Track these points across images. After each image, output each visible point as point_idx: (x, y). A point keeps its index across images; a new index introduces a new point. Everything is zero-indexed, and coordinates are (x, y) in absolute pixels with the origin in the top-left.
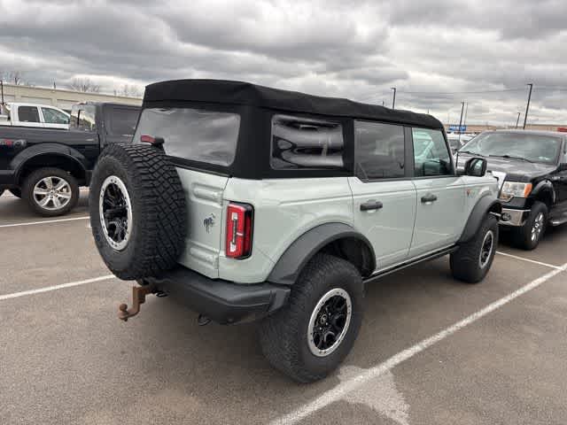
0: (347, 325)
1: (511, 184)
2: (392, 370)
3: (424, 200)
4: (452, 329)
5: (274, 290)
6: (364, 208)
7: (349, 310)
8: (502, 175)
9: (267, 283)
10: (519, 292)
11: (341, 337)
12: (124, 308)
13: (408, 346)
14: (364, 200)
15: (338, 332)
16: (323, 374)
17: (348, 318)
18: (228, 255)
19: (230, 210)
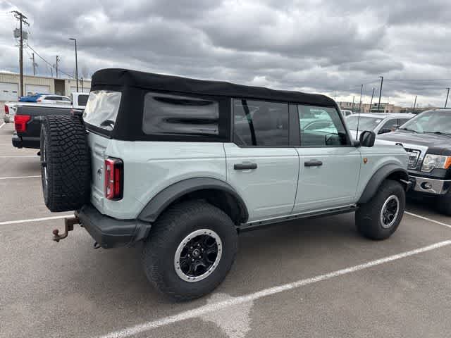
0: (218, 259)
1: (434, 157)
2: (255, 300)
3: (307, 165)
4: (329, 275)
5: (139, 225)
6: (237, 168)
7: (220, 247)
8: (424, 149)
9: (138, 220)
10: (417, 251)
11: (212, 269)
12: (56, 232)
13: (282, 283)
14: (239, 161)
15: (209, 265)
16: (197, 295)
17: (219, 254)
18: (107, 196)
19: (107, 163)
